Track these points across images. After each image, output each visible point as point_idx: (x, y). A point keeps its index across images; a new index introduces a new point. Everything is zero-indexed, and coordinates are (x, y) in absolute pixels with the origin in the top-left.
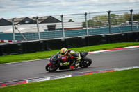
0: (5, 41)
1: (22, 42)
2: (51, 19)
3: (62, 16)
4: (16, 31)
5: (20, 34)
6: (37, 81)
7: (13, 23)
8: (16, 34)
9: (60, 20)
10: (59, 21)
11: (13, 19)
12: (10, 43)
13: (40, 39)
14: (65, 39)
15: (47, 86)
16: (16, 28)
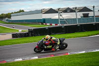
0: (53, 24)
1: (65, 25)
2: (85, 9)
3: (94, 7)
4: (61, 17)
5: (63, 19)
6: (76, 53)
7: (59, 12)
8: (60, 19)
9: (92, 9)
10: (91, 11)
11: (59, 9)
12: (57, 26)
13: (78, 24)
14: (96, 24)
15: (83, 57)
16: (61, 16)
